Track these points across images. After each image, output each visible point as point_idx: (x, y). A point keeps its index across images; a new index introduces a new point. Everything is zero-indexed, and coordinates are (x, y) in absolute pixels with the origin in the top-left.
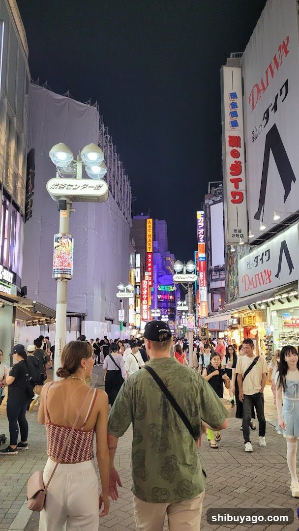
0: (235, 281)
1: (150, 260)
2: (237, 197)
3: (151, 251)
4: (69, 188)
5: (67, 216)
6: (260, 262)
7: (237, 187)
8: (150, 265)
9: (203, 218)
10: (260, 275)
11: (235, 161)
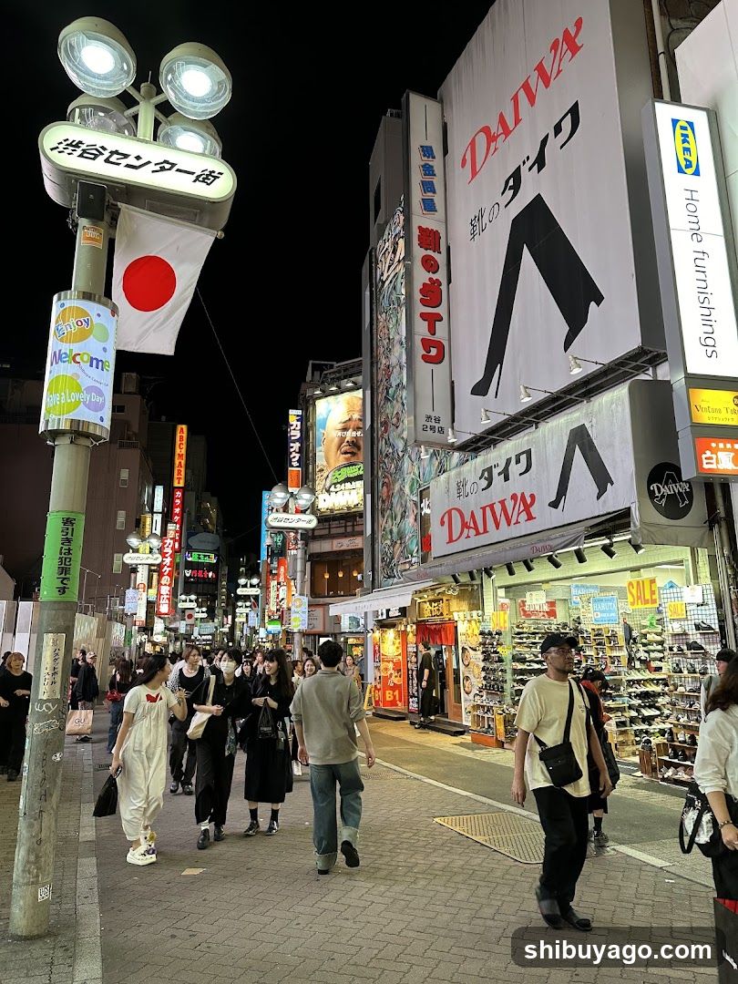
0: (395, 530)
1: (178, 501)
2: (434, 352)
3: (182, 485)
4: (113, 159)
5: (100, 246)
6: (498, 480)
7: (432, 330)
8: (177, 510)
9: (299, 423)
10: (498, 508)
11: (430, 279)
